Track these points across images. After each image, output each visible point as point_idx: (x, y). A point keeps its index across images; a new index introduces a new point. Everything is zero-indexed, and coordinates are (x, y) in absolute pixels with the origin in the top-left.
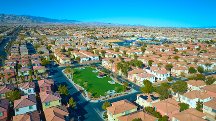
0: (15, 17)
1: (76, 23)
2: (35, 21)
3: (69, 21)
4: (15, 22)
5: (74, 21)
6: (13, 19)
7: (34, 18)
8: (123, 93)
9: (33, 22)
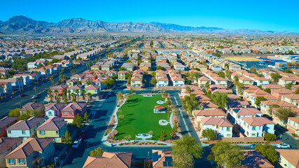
0: (142, 25)
1: (217, 31)
2: (163, 30)
3: (208, 28)
4: (141, 31)
5: (215, 28)
6: (140, 28)
7: (164, 26)
8: (159, 142)
9: (161, 30)
